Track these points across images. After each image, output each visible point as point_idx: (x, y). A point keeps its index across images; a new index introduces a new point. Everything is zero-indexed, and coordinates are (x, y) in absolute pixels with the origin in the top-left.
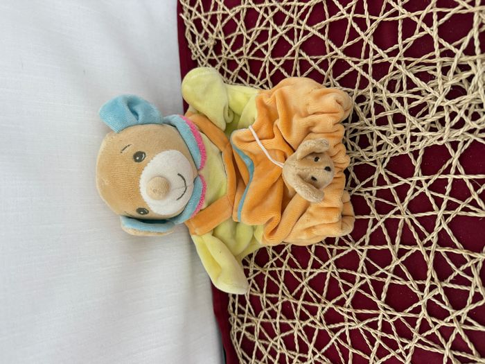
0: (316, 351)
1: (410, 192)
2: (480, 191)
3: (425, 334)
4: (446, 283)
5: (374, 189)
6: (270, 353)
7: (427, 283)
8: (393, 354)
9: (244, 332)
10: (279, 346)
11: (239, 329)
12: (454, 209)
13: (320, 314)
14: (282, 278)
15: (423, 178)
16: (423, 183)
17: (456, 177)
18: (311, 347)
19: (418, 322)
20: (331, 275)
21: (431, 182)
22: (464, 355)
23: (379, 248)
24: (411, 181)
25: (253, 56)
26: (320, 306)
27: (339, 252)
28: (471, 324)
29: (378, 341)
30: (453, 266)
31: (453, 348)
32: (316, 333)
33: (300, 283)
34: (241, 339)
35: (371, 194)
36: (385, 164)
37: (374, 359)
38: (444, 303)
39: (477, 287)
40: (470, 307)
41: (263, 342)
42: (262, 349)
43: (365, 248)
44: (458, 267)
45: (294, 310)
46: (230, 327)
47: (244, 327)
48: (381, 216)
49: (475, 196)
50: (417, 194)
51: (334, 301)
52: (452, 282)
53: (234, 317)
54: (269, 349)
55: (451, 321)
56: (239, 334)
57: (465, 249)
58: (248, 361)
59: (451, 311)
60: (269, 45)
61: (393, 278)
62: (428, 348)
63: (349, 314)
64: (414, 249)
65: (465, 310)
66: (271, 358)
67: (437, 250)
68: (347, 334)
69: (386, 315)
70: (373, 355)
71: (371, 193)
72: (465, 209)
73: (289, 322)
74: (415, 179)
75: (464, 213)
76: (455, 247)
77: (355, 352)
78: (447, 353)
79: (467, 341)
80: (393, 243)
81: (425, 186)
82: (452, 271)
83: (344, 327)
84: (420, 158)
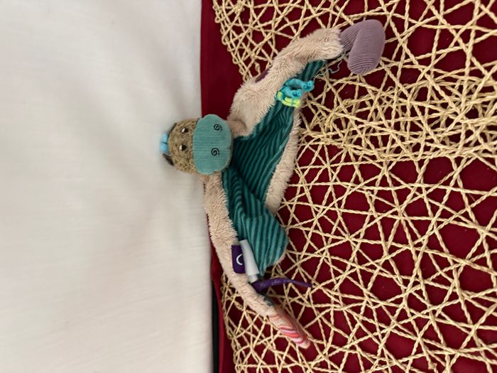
1: (410, 196)
2: (474, 205)
3: (402, 322)
4: (429, 281)
5: (377, 188)
6: (256, 323)
7: (412, 279)
8: (370, 335)
9: (233, 301)
10: (265, 318)
11: (229, 298)
12: (448, 218)
13: (309, 293)
15: (424, 186)
16: (424, 190)
17: (455, 190)
19: (398, 312)
20: (324, 261)
21: (431, 190)
22: (433, 343)
23: (372, 242)
24: (413, 187)
25: (281, 31)
27: (334, 241)
28: (444, 319)
29: (359, 324)
30: (437, 267)
31: (424, 336)
32: (303, 309)
33: (293, 264)
34: (229, 308)
35: (373, 193)
36: (391, 167)
37: (353, 338)
38: (424, 298)
39: (455, 288)
40: (445, 304)
41: (251, 312)
42: (248, 318)
43: (360, 241)
44: (442, 269)
45: (284, 287)
46: (221, 295)
47: (234, 297)
48: (379, 214)
50: (415, 199)
51: (324, 284)
52: (433, 281)
53: (226, 287)
54: (255, 319)
55: (427, 314)
56: (229, 302)
57: (451, 253)
58: (233, 329)
59: (428, 305)
60: (301, 24)
62: (402, 334)
63: (336, 297)
64: (405, 248)
65: (441, 307)
66: (256, 327)
67: (426, 251)
68: (332, 314)
69: (370, 302)
70: (352, 335)
72: (458, 219)
73: (279, 297)
74: (416, 185)
75: (455, 223)
76: (441, 250)
77: (337, 330)
78: (419, 339)
79: (438, 332)
80: (386, 239)
81: (425, 193)
82: (435, 271)
83: (329, 308)
84: (424, 167)
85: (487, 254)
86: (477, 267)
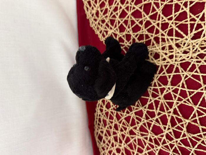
0: (125, 143)
1: (165, 91)
2: (191, 96)
3: (164, 145)
4: (174, 128)
5: (152, 88)
7: (167, 127)
8: (152, 149)
10: (112, 139)
11: (98, 131)
12: (181, 101)
13: (128, 130)
14: (115, 114)
15: (171, 87)
16: (171, 89)
17: (183, 89)
18: (123, 142)
19: (162, 140)
20: (133, 117)
21: (174, 89)
22: (177, 154)
23: (151, 110)
24: (166, 87)
26: (128, 128)
27: (137, 109)
28: (181, 144)
29: (147, 145)
30: (177, 122)
31: (174, 151)
32: (126, 137)
33: (121, 118)
36: (158, 78)
37: (146, 150)
38: (172, 135)
39: (185, 131)
40: (181, 138)
41: (106, 137)
42: (105, 139)
43: (146, 110)
44: (179, 123)
45: (118, 127)
48: (153, 98)
49: (189, 97)
50: (168, 92)
51: (133, 127)
52: (176, 128)
53: (96, 126)
54: (108, 140)
55: (174, 142)
56: (97, 133)
59: (174, 138)
61: (155, 123)
62: (164, 150)
63: (138, 133)
64: (164, 113)
65: (179, 139)
66: (108, 143)
67: (173, 115)
68: (137, 140)
69: (151, 136)
71: (151, 89)
73: (117, 131)
74: (168, 87)
75: (184, 103)
76: (179, 115)
77: (139, 146)
78: (171, 152)
79: (178, 150)
80: (157, 109)
81: (171, 90)
82: (176, 124)
83: (135, 137)
85: (197, 118)
86: (193, 123)
